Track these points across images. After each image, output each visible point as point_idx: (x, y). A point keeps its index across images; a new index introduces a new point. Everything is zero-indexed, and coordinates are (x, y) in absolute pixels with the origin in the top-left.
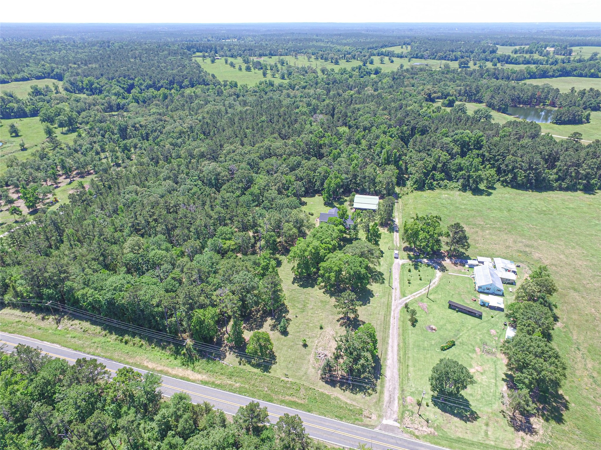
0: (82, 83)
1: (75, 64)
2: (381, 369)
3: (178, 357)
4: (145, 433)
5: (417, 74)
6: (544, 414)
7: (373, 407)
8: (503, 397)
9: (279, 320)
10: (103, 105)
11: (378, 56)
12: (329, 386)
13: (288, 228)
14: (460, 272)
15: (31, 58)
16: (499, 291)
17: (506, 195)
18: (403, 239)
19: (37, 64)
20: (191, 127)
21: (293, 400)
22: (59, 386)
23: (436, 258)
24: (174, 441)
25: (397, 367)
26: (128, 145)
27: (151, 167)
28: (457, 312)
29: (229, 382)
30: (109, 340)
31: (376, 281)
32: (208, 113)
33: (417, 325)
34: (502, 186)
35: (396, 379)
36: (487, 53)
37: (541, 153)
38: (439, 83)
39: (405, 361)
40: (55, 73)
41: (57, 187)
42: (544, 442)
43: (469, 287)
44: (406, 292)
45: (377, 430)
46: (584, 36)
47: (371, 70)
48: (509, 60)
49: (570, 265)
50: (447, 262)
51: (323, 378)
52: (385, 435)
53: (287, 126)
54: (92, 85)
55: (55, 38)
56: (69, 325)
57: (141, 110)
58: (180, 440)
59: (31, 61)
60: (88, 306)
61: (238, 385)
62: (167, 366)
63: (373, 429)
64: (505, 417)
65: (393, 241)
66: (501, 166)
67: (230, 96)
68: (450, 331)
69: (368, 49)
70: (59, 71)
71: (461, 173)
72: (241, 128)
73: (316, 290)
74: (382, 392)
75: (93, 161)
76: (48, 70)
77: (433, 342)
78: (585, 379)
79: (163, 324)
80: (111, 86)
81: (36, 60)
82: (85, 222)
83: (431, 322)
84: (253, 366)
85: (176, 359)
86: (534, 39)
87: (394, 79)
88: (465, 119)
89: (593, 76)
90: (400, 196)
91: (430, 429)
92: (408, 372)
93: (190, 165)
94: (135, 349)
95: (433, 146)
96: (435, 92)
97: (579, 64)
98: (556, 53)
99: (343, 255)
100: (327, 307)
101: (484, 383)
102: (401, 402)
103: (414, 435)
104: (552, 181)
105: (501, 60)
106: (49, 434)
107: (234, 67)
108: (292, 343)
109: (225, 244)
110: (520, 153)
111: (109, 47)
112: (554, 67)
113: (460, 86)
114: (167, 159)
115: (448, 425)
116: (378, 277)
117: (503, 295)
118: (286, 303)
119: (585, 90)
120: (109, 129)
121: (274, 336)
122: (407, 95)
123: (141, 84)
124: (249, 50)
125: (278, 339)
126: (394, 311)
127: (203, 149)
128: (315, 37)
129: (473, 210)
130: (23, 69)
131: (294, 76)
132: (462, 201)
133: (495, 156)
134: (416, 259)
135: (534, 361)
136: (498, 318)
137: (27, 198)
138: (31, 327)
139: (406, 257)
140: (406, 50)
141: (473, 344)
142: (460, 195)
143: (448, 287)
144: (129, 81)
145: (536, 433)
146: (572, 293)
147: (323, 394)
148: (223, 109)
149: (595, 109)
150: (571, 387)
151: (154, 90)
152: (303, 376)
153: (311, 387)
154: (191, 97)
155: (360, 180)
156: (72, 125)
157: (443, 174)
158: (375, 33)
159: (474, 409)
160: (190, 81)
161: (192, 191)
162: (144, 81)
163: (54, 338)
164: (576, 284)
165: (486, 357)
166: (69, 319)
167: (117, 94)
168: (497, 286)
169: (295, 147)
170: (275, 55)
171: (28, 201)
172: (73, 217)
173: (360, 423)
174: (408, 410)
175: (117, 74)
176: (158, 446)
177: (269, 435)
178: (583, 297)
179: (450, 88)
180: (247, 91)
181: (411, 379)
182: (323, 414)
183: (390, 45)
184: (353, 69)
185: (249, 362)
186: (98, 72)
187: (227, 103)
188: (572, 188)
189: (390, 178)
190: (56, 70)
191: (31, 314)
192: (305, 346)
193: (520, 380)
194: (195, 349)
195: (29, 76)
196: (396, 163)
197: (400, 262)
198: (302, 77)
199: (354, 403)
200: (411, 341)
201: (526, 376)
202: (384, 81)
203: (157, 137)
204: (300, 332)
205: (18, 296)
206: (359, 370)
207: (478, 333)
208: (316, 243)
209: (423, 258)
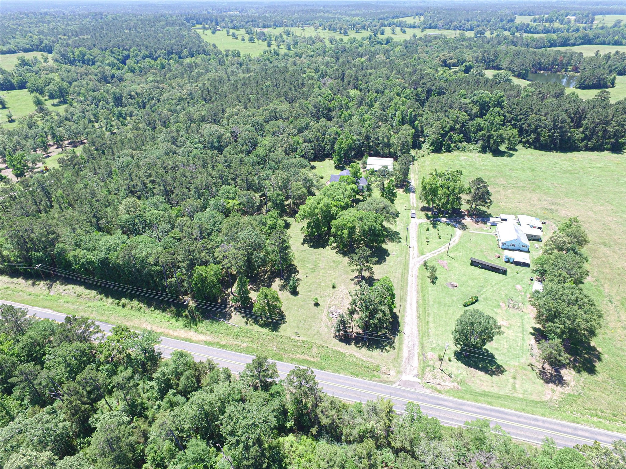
0: (74, 54)
1: (65, 35)
2: (399, 326)
3: (180, 319)
4: (144, 393)
5: (431, 42)
6: (576, 366)
7: (391, 364)
8: (532, 348)
9: (287, 280)
10: (96, 75)
11: (389, 26)
12: (344, 344)
13: (296, 187)
14: (481, 229)
15: (17, 30)
16: (524, 247)
17: (529, 156)
18: (420, 199)
19: (24, 36)
20: (191, 93)
21: (304, 358)
22: (49, 347)
23: (456, 217)
24: (175, 399)
25: (416, 324)
26: (123, 112)
27: (148, 132)
28: (480, 268)
29: (235, 342)
30: (105, 303)
31: (392, 240)
32: (209, 80)
33: (437, 282)
34: (524, 148)
35: (415, 336)
36: (504, 22)
37: (566, 111)
38: (455, 50)
39: (425, 318)
40: (43, 45)
41: (48, 157)
42: (576, 393)
43: (492, 244)
44: (424, 250)
45: (396, 385)
46: (607, 5)
47: (382, 39)
48: (528, 29)
49: (599, 221)
50: (468, 221)
51: (336, 336)
52: (404, 391)
53: (293, 89)
54: (84, 56)
55: (42, 11)
56: (61, 290)
57: (137, 79)
58: (182, 399)
59: (17, 33)
60: (81, 269)
61: (244, 345)
62: (168, 328)
63: (392, 384)
64: (533, 370)
65: (409, 201)
66: (523, 126)
67: (233, 65)
68: (472, 288)
69: (379, 20)
70: (48, 43)
71: (481, 133)
72: (244, 93)
73: (328, 250)
74: (400, 349)
75: (85, 129)
76: (36, 42)
77: (455, 299)
78: (619, 331)
79: (163, 285)
80: (105, 57)
81: (23, 32)
82: (77, 186)
83: (452, 279)
84: (261, 326)
85: (177, 321)
86: (554, 8)
87: (406, 47)
88: (483, 82)
89: (616, 43)
90: (416, 158)
91: (453, 384)
92: (428, 329)
93: (190, 131)
94: (133, 312)
95: (451, 108)
96: (451, 58)
97: (602, 31)
98: (577, 21)
99: (356, 211)
100: (340, 266)
101: (510, 337)
102: (421, 357)
103: (436, 390)
104: (578, 140)
105: (519, 29)
106: (39, 395)
107: (237, 38)
108: (303, 303)
109: (228, 203)
110: (543, 112)
111: (101, 18)
112: (576, 35)
113: (477, 52)
114: (165, 124)
115: (473, 379)
116: (394, 236)
117: (528, 251)
118: (295, 263)
119: (610, 53)
120: (102, 98)
121: (284, 296)
122: (422, 61)
123: (137, 55)
124: (252, 21)
125: (288, 299)
126: (412, 268)
127: (203, 113)
128: (322, 8)
129: (494, 171)
130: (9, 41)
131: (301, 45)
132: (482, 163)
133: (517, 116)
134: (434, 218)
135: (568, 309)
136: (524, 273)
137: (14, 166)
138: (21, 293)
139: (424, 216)
140: (419, 20)
141: (498, 299)
142: (480, 157)
143: (469, 245)
144: (124, 52)
145: (567, 385)
146: (602, 248)
147: (337, 351)
148: (225, 76)
149: (620, 74)
150: (604, 339)
151: (150, 60)
152: (315, 334)
153: (323, 345)
154: (190, 66)
155: (373, 141)
156: (63, 96)
157: (462, 135)
158: (386, 4)
159: (500, 363)
160: (190, 51)
161: (193, 154)
162: (140, 51)
163: (45, 303)
164: (606, 239)
165: (512, 311)
166: (62, 284)
167: (112, 65)
168: (523, 241)
169: (303, 110)
170: (280, 27)
171: (15, 168)
172: (63, 181)
173: (377, 379)
174: (429, 366)
175: (110, 45)
176: (158, 405)
177: (278, 390)
178: (614, 252)
179: (466, 55)
180: (250, 60)
181: (432, 335)
182: (337, 371)
183: (401, 15)
184: (363, 39)
185: (257, 322)
186: (90, 43)
187: (229, 71)
188: (598, 148)
189: (406, 137)
190: (44, 42)
191: (20, 280)
192: (317, 305)
193: (551, 330)
194: (198, 311)
195: (16, 48)
196: (412, 123)
197: (417, 221)
198: (309, 46)
199: (371, 360)
200: (431, 298)
201: (557, 326)
202: (396, 49)
203: (154, 105)
204: (311, 291)
205: (5, 261)
206: (375, 325)
207: (503, 288)
208: (327, 200)
209: (441, 217)
